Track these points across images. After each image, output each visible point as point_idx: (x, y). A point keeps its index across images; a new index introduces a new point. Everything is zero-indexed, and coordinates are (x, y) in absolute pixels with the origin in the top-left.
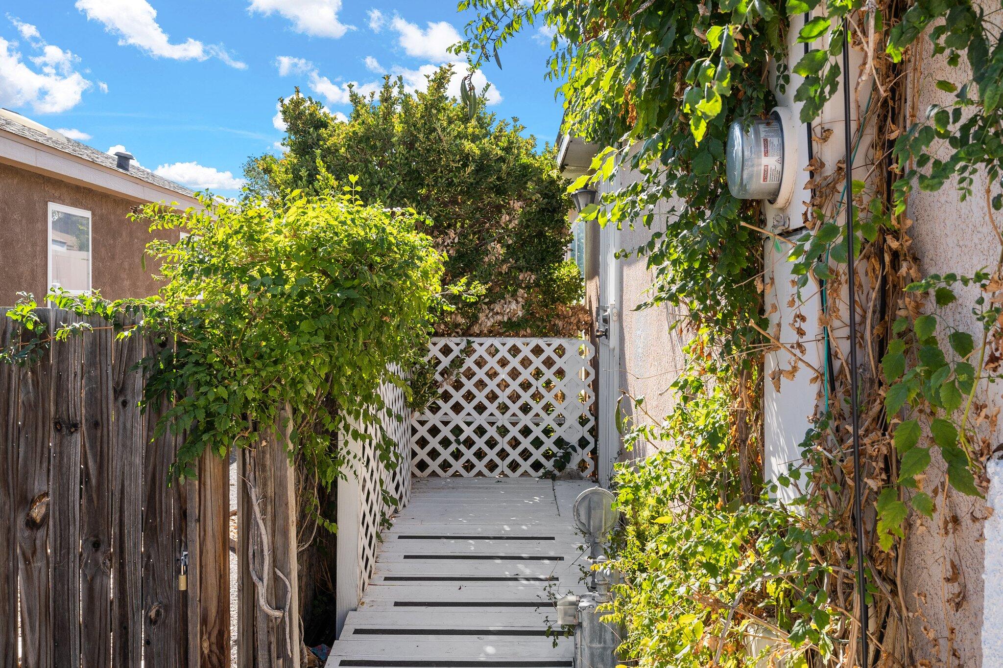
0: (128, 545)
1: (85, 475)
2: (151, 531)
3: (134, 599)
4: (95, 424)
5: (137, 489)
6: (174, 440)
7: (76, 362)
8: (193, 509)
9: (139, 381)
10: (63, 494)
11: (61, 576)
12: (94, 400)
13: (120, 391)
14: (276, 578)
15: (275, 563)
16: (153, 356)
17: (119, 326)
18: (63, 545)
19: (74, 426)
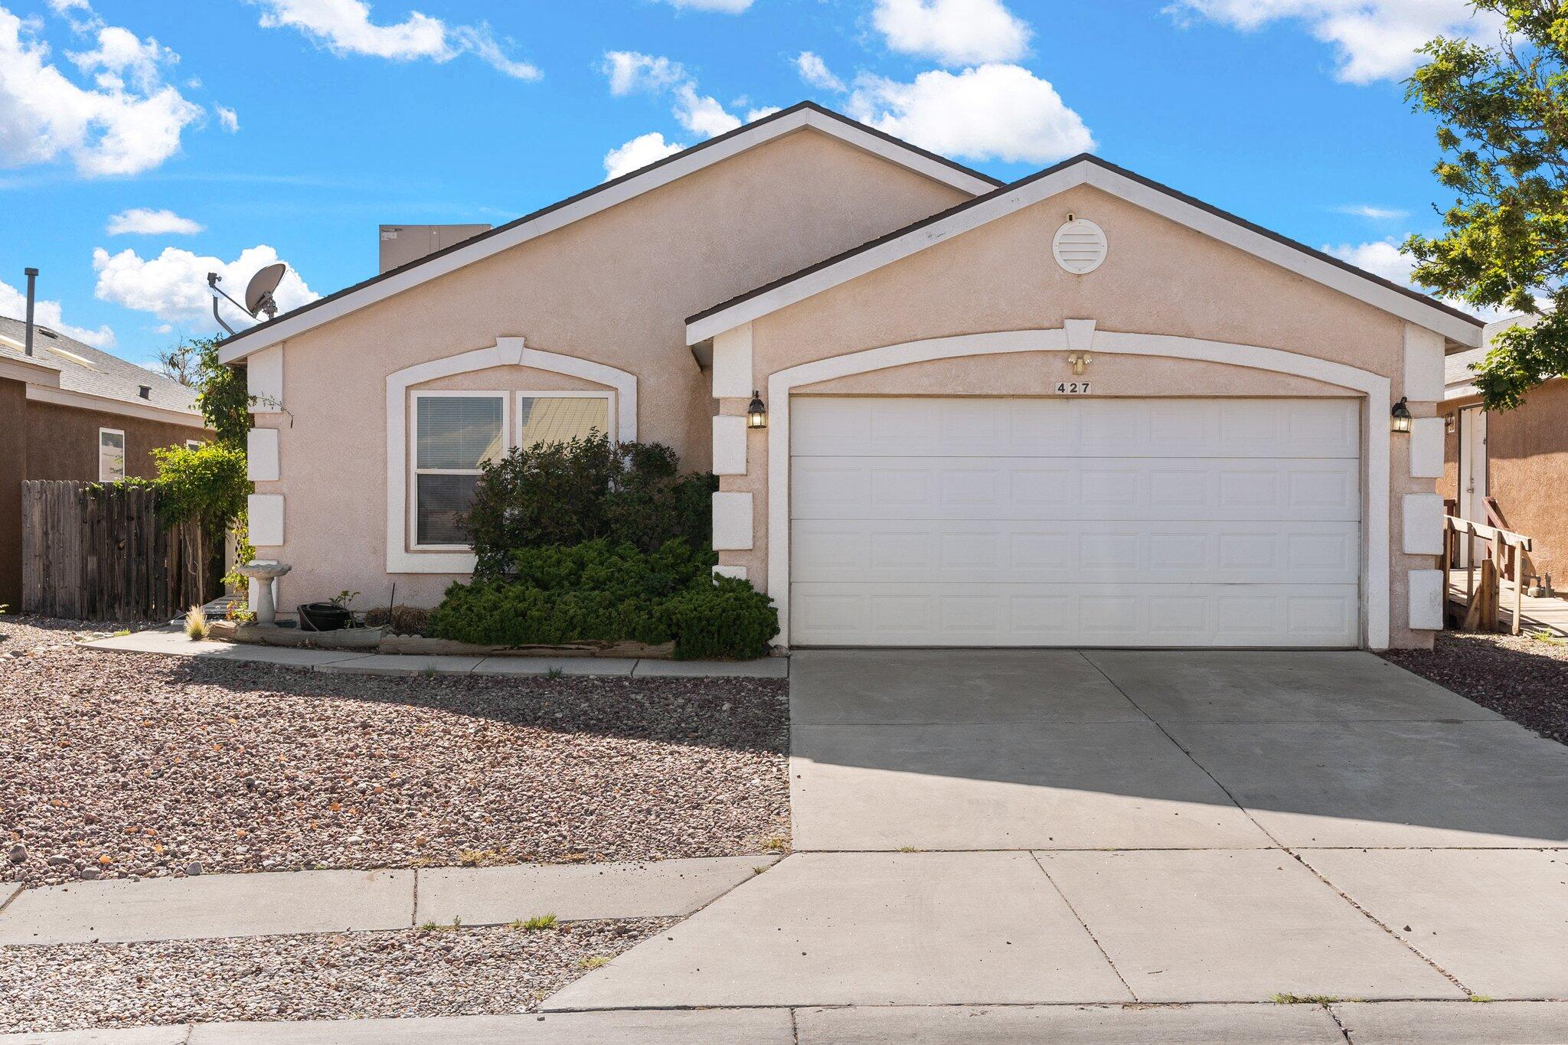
0: (149, 555)
1: (136, 534)
2: (156, 551)
3: (151, 572)
4: (139, 518)
5: (152, 539)
6: (162, 522)
7: (133, 499)
8: (169, 544)
9: (153, 505)
10: (129, 539)
11: (129, 565)
12: (139, 511)
13: (147, 508)
14: (194, 564)
15: (193, 560)
16: (157, 498)
17: (147, 488)
18: (129, 555)
19: (132, 519)
